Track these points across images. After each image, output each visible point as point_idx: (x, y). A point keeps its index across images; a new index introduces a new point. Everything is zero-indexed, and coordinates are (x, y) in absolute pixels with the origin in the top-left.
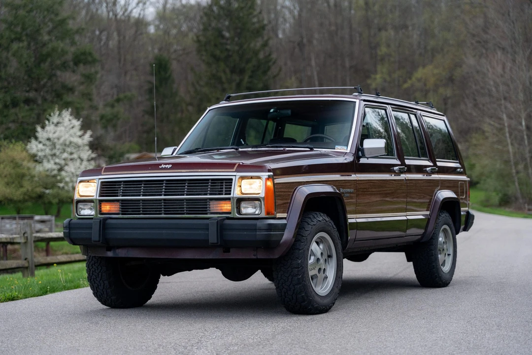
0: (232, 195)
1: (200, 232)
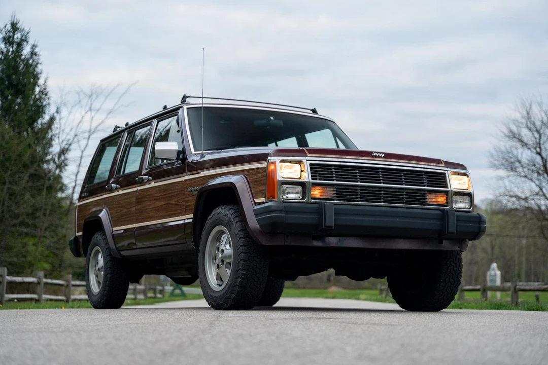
0: (449, 189)
1: (432, 222)
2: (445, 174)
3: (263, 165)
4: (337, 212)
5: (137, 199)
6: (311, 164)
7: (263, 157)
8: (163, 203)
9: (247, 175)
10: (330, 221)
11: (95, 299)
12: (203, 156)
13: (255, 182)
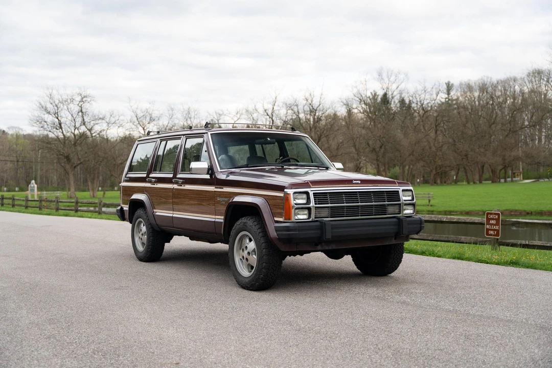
0: (401, 202)
1: (392, 227)
2: (398, 191)
3: (281, 195)
4: (333, 227)
5: (174, 194)
6: (314, 193)
7: (280, 188)
8: (196, 203)
9: (268, 199)
10: (329, 235)
11: (140, 255)
12: (228, 176)
13: (274, 205)
